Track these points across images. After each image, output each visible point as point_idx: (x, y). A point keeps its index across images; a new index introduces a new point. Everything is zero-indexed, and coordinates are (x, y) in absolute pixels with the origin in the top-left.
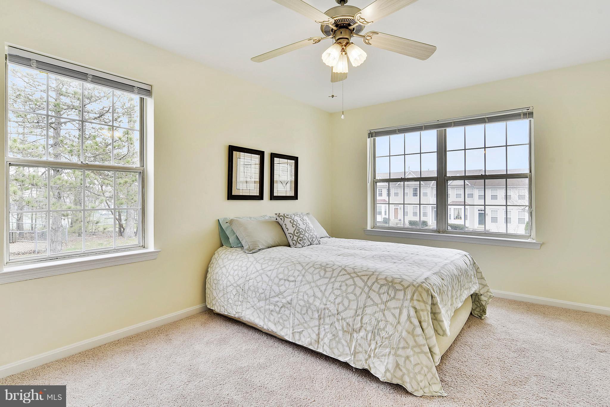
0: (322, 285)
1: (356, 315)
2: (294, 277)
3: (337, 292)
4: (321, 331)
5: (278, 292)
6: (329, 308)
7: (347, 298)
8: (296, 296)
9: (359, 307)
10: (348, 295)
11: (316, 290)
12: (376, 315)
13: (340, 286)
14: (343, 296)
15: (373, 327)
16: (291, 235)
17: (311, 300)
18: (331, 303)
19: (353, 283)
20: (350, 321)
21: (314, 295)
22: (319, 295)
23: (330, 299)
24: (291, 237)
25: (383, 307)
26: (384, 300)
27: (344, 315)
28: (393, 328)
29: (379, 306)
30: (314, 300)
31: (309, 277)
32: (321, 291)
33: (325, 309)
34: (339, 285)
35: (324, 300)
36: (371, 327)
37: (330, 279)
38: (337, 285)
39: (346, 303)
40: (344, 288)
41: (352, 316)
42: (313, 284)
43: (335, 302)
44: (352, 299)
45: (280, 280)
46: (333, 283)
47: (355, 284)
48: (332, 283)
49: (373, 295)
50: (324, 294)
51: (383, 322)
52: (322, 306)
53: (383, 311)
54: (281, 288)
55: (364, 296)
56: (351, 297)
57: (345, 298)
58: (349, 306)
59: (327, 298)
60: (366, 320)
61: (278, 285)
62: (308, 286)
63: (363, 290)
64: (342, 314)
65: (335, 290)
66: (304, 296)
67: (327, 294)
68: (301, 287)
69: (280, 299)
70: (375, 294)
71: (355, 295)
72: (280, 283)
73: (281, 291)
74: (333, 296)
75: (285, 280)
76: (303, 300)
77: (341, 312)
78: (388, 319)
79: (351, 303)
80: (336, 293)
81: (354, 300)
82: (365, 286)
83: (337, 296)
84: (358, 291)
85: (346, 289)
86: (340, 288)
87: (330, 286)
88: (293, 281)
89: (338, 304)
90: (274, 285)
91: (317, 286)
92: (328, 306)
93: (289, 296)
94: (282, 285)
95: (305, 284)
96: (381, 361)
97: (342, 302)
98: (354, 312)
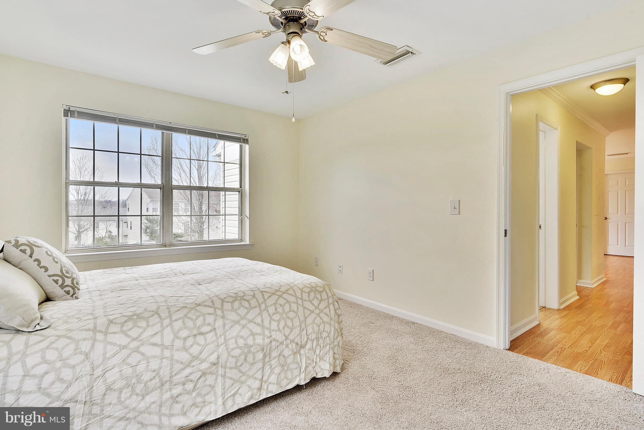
0: (256, 317)
1: (301, 330)
2: (209, 324)
3: (276, 317)
4: (265, 372)
5: (190, 358)
6: (276, 339)
7: (288, 318)
8: (225, 348)
9: (301, 321)
10: (288, 315)
11: (251, 326)
12: (316, 322)
13: (276, 309)
14: (283, 318)
15: (316, 334)
16: (56, 278)
17: (250, 342)
18: (276, 331)
19: (286, 301)
20: (298, 340)
21: (253, 334)
22: (258, 330)
23: (272, 328)
24: (56, 282)
25: (317, 311)
26: (316, 304)
27: (291, 337)
28: (329, 326)
29: (315, 312)
30: (254, 340)
31: (232, 316)
32: (258, 324)
33: (271, 342)
34: (274, 309)
35: (267, 333)
36: (315, 334)
37: (260, 307)
38: (272, 310)
39: (289, 323)
40: (280, 310)
41: (298, 333)
42: (243, 322)
43: (279, 329)
44: (294, 316)
45: (185, 339)
46: (266, 309)
47: (288, 302)
48: (264, 310)
49: (308, 305)
50: (263, 327)
51: (322, 324)
52: (267, 341)
53: (318, 315)
54: (192, 351)
55: (301, 308)
56: (292, 315)
57: (287, 319)
58: (293, 325)
59: (269, 329)
60: (310, 331)
61: (185, 349)
62: (237, 328)
63: (297, 303)
64: (289, 337)
65: (273, 315)
66: (238, 341)
67: (266, 324)
68: (227, 334)
69: (194, 368)
70: (308, 302)
71: (294, 311)
72: (186, 344)
73: (195, 354)
74: (275, 323)
75: (195, 336)
76: (237, 348)
77: (289, 335)
78: (324, 320)
79: (294, 322)
80: (275, 319)
81: (295, 317)
82: (297, 299)
83: (278, 321)
84: (294, 307)
85: (283, 310)
86: (276, 312)
87: (265, 314)
88: (210, 331)
89: (283, 329)
90: (177, 352)
91: (250, 321)
92: (274, 337)
93: (213, 353)
94: (192, 346)
95: (232, 327)
96: (325, 360)
97: (286, 324)
98: (299, 328)
